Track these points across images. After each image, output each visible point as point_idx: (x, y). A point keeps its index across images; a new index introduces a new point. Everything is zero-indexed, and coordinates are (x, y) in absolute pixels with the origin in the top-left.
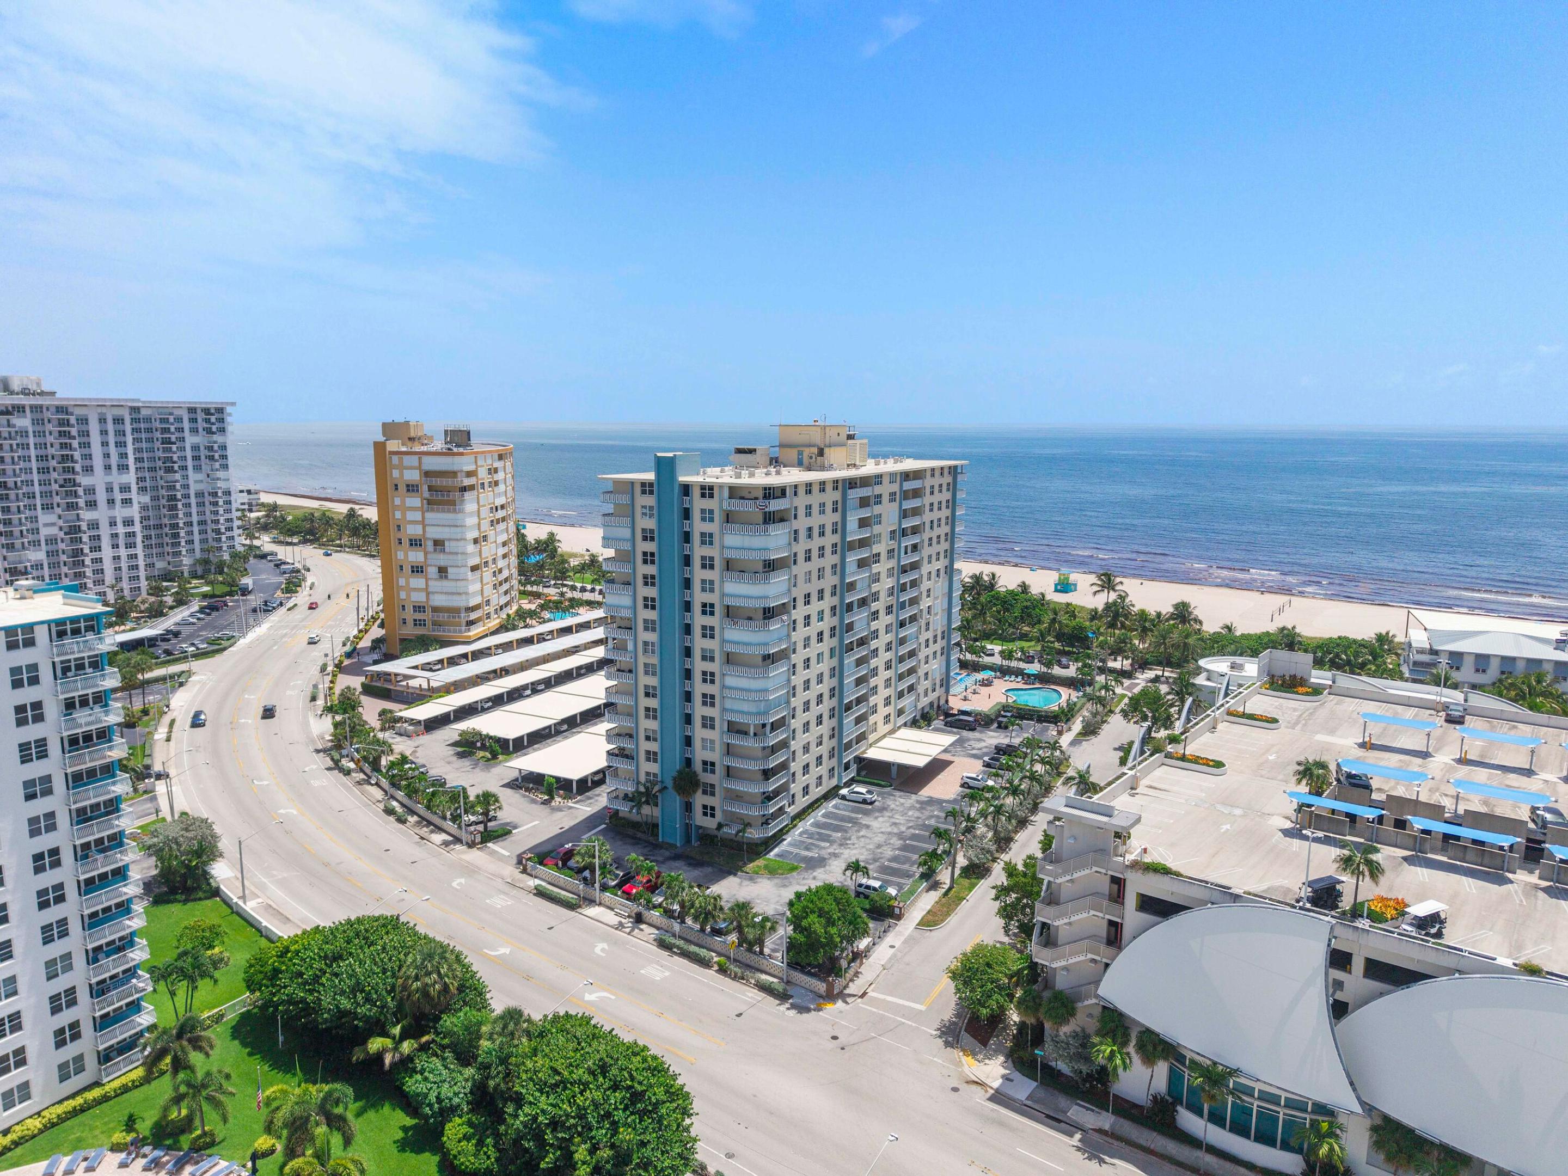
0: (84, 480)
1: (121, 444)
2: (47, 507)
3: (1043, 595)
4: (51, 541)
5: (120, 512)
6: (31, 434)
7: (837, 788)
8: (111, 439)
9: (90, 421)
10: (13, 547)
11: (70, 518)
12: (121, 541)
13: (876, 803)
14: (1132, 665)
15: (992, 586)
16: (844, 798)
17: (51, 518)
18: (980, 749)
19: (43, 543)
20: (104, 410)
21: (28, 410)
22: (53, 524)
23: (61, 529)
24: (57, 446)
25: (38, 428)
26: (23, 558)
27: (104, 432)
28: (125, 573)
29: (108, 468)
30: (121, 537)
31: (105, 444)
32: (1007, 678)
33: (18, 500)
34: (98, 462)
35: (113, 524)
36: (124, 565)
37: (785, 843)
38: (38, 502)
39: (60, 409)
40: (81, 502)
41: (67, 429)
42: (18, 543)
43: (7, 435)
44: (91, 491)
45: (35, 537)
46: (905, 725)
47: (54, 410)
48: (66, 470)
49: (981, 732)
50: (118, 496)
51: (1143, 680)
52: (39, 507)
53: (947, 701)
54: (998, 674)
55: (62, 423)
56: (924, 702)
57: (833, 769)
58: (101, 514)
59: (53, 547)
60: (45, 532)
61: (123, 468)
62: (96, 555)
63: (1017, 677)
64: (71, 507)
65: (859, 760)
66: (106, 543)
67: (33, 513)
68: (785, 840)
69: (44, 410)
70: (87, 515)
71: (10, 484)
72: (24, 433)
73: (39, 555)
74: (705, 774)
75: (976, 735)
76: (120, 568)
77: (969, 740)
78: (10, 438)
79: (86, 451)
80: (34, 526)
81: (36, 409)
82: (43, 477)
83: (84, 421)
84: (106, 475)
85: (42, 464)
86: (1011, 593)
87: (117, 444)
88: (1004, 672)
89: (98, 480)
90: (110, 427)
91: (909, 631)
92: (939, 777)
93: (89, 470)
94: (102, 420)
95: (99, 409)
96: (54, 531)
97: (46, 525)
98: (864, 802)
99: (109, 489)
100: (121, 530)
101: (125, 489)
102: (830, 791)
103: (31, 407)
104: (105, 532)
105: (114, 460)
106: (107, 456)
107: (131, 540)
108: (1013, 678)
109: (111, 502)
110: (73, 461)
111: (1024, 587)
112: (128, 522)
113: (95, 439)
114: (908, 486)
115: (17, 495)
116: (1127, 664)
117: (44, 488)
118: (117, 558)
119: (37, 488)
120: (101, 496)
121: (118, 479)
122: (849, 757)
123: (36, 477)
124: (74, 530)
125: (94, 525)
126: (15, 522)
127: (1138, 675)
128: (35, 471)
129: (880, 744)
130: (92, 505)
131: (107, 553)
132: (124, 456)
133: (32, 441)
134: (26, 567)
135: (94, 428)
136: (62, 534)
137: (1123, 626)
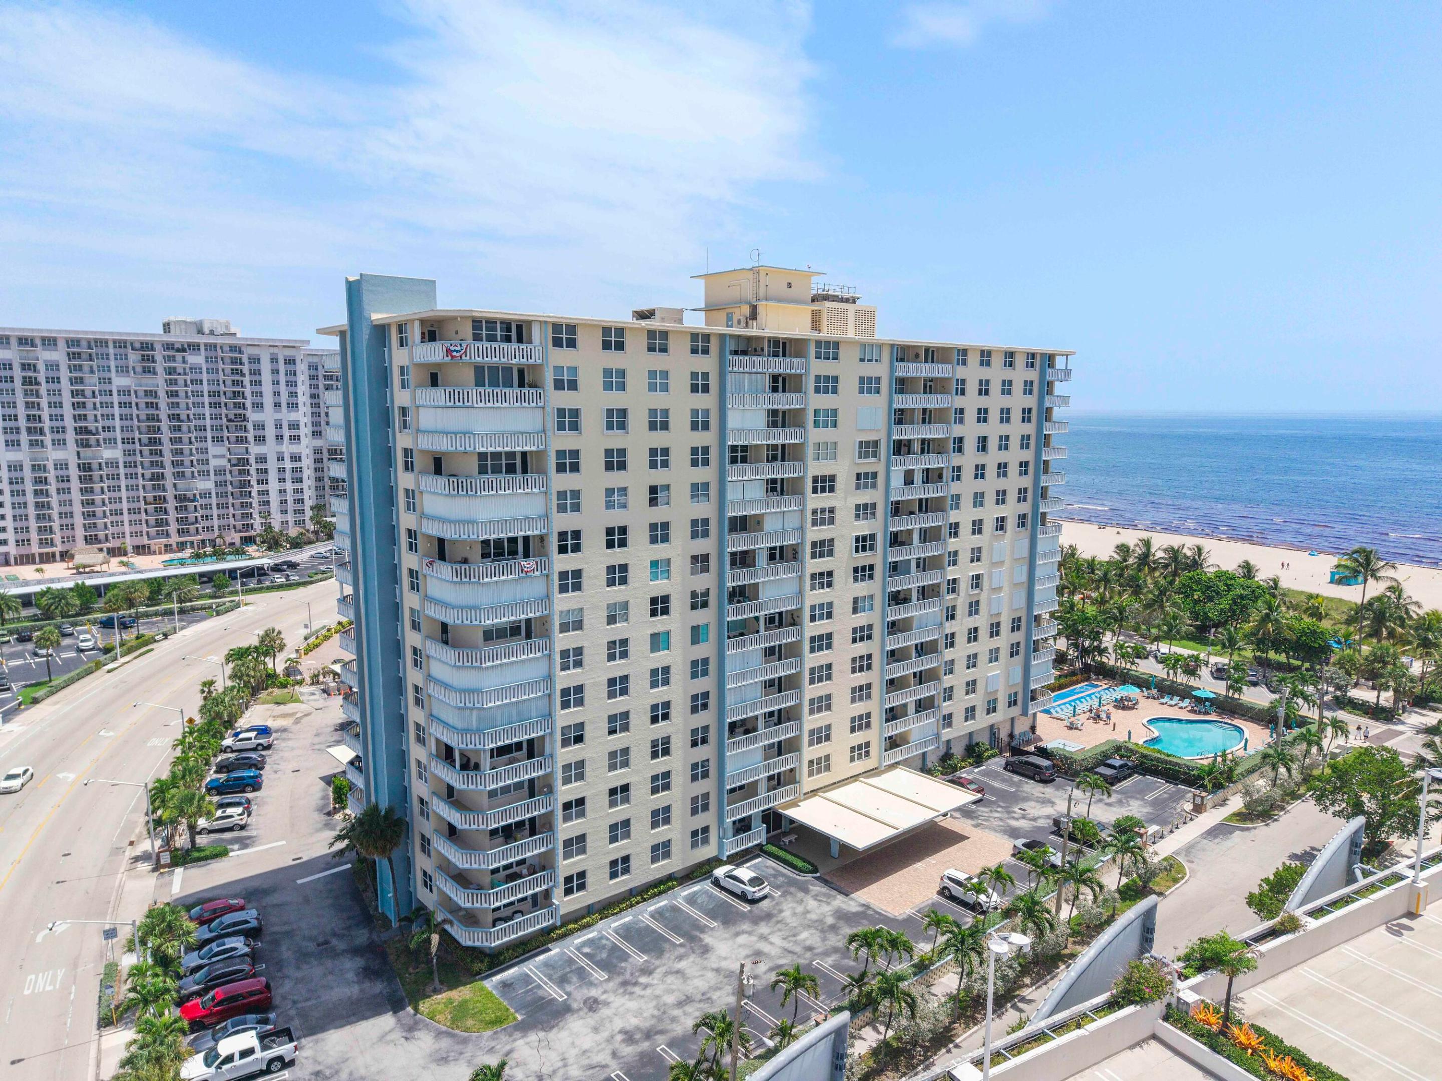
0: (253, 417)
1: (292, 384)
2: (217, 440)
3: (1276, 581)
4: (220, 472)
5: (288, 448)
6: (204, 371)
7: (717, 862)
8: (283, 379)
9: (262, 361)
10: (183, 476)
11: (237, 451)
12: (288, 476)
13: (765, 904)
14: (1396, 701)
15: (1195, 564)
16: (717, 883)
17: (221, 450)
18: (1035, 819)
19: (212, 473)
20: (276, 350)
21: (202, 348)
22: (223, 456)
23: (230, 461)
24: (229, 383)
25: (211, 366)
26: (192, 486)
27: (275, 372)
28: (290, 506)
29: (278, 405)
30: (288, 472)
31: (276, 383)
32: (1164, 700)
33: (189, 432)
34: (268, 400)
35: (281, 459)
36: (290, 498)
37: (541, 958)
38: (209, 435)
39: (234, 348)
40: (251, 436)
41: (239, 367)
42: (188, 474)
43: (181, 371)
44: (259, 426)
45: (205, 468)
46: (906, 763)
47: (227, 348)
48: (237, 406)
49: (1058, 788)
50: (287, 433)
51: (1414, 727)
52: (209, 439)
53: (1033, 728)
54: (1154, 692)
55: (234, 361)
56: (960, 729)
57: (706, 830)
58: (270, 449)
59: (222, 478)
60: (214, 463)
61: (293, 406)
62: (263, 488)
63: (1182, 699)
64: (241, 440)
65: (772, 819)
66: (273, 476)
67: (203, 445)
68: (549, 950)
69: (218, 348)
70: (255, 450)
71: (183, 417)
72: (196, 369)
73: (208, 485)
74: (420, 818)
75: (1049, 791)
76: (286, 502)
77: (1026, 799)
78: (185, 374)
79: (257, 389)
80: (204, 457)
81: (210, 347)
82: (214, 411)
83: (256, 360)
84: (276, 412)
85: (214, 400)
86: (1222, 575)
87: (288, 384)
88: (1165, 689)
89: (268, 416)
90: (282, 367)
91: (915, 611)
92: (919, 865)
93: (259, 406)
94: (274, 360)
95: (272, 350)
96: (223, 463)
97: (215, 457)
98: (742, 897)
99: (279, 426)
100: (288, 465)
101: (295, 426)
102: (701, 865)
103: (206, 345)
104: (272, 466)
105: (284, 399)
106: (277, 394)
107: (298, 475)
108: (1176, 699)
109: (279, 438)
110: (244, 398)
111: (1248, 569)
112: (296, 458)
113: (266, 377)
114: (907, 370)
115: (189, 427)
116: (1386, 698)
117: (215, 422)
118: (283, 492)
119: (208, 422)
120: (270, 432)
121: (287, 416)
122: (753, 809)
123: (207, 411)
124: (243, 462)
125: (262, 459)
126: (187, 452)
127: (1405, 717)
128: (207, 406)
129: (832, 794)
130: (261, 440)
131: (274, 486)
132: (294, 395)
133: (205, 377)
134: (195, 495)
135: (266, 367)
136: (228, 467)
137: (1392, 634)
